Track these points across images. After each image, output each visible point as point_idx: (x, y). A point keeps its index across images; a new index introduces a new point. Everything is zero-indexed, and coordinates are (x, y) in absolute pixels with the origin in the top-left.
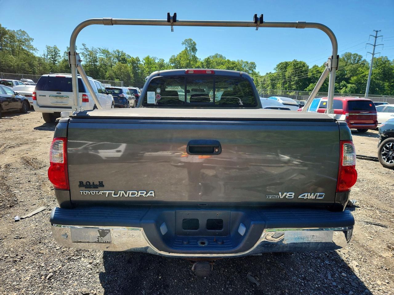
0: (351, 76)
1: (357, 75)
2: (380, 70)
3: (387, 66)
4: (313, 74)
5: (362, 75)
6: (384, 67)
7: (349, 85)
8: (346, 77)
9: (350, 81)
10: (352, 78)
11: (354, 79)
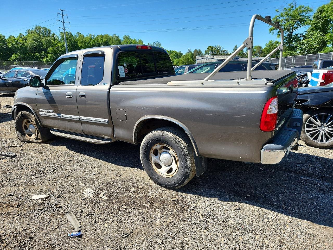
0: (48, 47)
1: (52, 46)
2: (69, 42)
3: (73, 39)
4: (13, 45)
5: (56, 47)
6: (70, 40)
7: (49, 55)
8: (43, 47)
9: (48, 52)
10: (48, 49)
11: (50, 49)
